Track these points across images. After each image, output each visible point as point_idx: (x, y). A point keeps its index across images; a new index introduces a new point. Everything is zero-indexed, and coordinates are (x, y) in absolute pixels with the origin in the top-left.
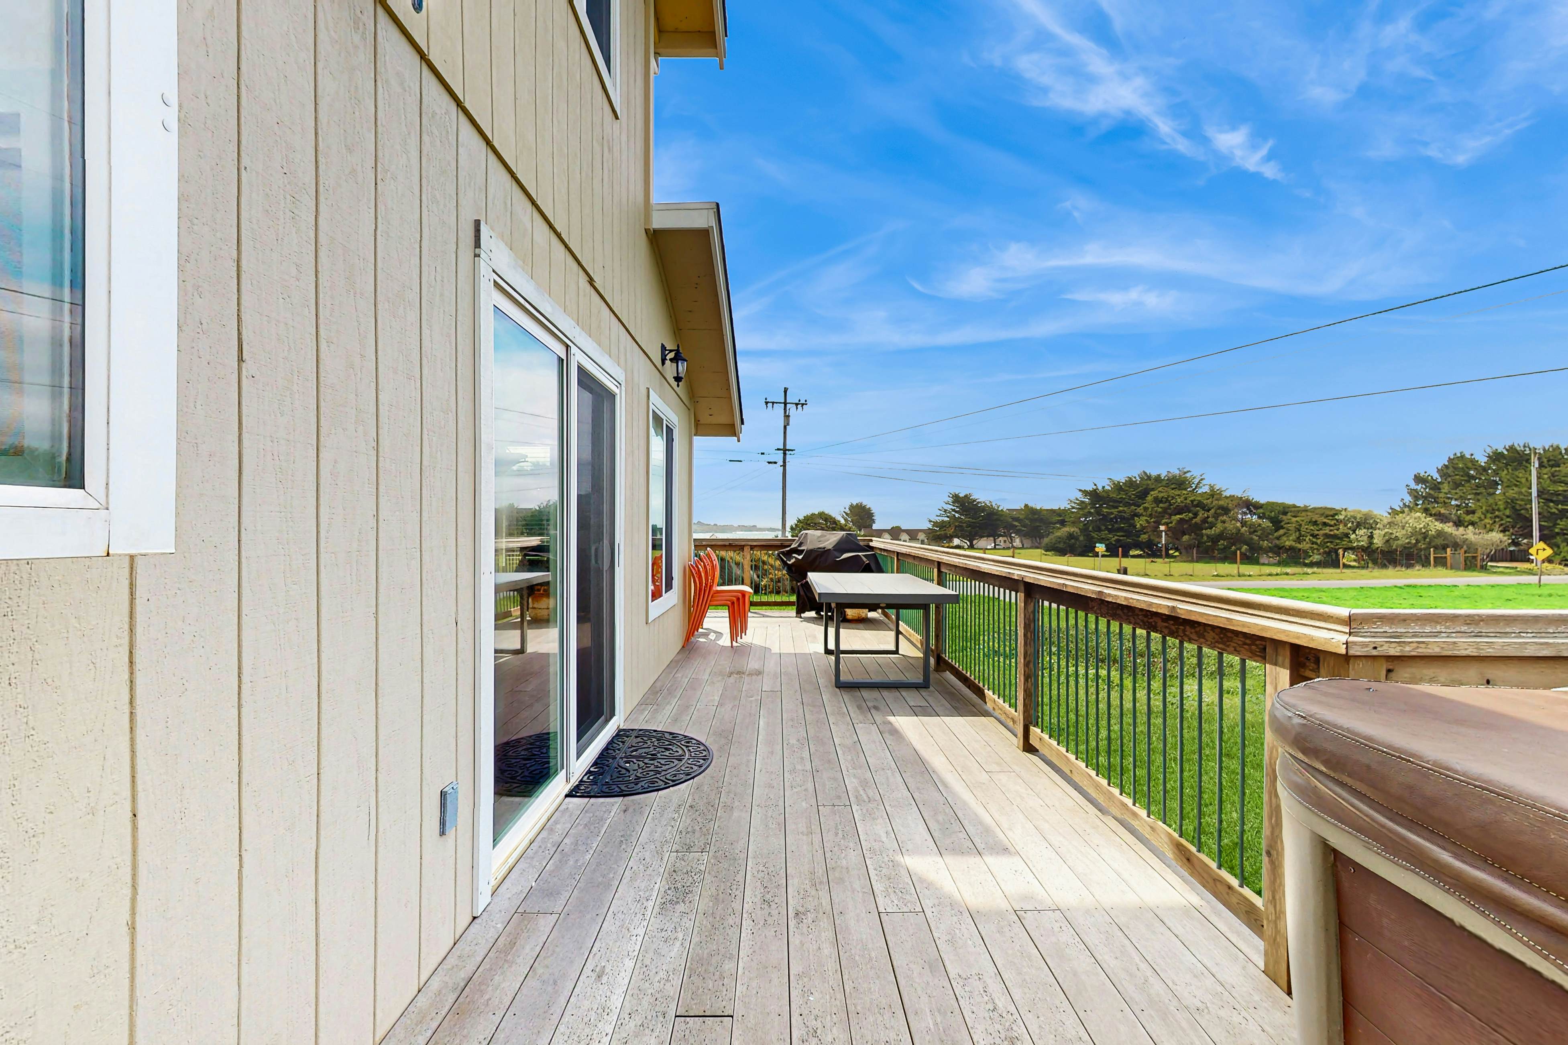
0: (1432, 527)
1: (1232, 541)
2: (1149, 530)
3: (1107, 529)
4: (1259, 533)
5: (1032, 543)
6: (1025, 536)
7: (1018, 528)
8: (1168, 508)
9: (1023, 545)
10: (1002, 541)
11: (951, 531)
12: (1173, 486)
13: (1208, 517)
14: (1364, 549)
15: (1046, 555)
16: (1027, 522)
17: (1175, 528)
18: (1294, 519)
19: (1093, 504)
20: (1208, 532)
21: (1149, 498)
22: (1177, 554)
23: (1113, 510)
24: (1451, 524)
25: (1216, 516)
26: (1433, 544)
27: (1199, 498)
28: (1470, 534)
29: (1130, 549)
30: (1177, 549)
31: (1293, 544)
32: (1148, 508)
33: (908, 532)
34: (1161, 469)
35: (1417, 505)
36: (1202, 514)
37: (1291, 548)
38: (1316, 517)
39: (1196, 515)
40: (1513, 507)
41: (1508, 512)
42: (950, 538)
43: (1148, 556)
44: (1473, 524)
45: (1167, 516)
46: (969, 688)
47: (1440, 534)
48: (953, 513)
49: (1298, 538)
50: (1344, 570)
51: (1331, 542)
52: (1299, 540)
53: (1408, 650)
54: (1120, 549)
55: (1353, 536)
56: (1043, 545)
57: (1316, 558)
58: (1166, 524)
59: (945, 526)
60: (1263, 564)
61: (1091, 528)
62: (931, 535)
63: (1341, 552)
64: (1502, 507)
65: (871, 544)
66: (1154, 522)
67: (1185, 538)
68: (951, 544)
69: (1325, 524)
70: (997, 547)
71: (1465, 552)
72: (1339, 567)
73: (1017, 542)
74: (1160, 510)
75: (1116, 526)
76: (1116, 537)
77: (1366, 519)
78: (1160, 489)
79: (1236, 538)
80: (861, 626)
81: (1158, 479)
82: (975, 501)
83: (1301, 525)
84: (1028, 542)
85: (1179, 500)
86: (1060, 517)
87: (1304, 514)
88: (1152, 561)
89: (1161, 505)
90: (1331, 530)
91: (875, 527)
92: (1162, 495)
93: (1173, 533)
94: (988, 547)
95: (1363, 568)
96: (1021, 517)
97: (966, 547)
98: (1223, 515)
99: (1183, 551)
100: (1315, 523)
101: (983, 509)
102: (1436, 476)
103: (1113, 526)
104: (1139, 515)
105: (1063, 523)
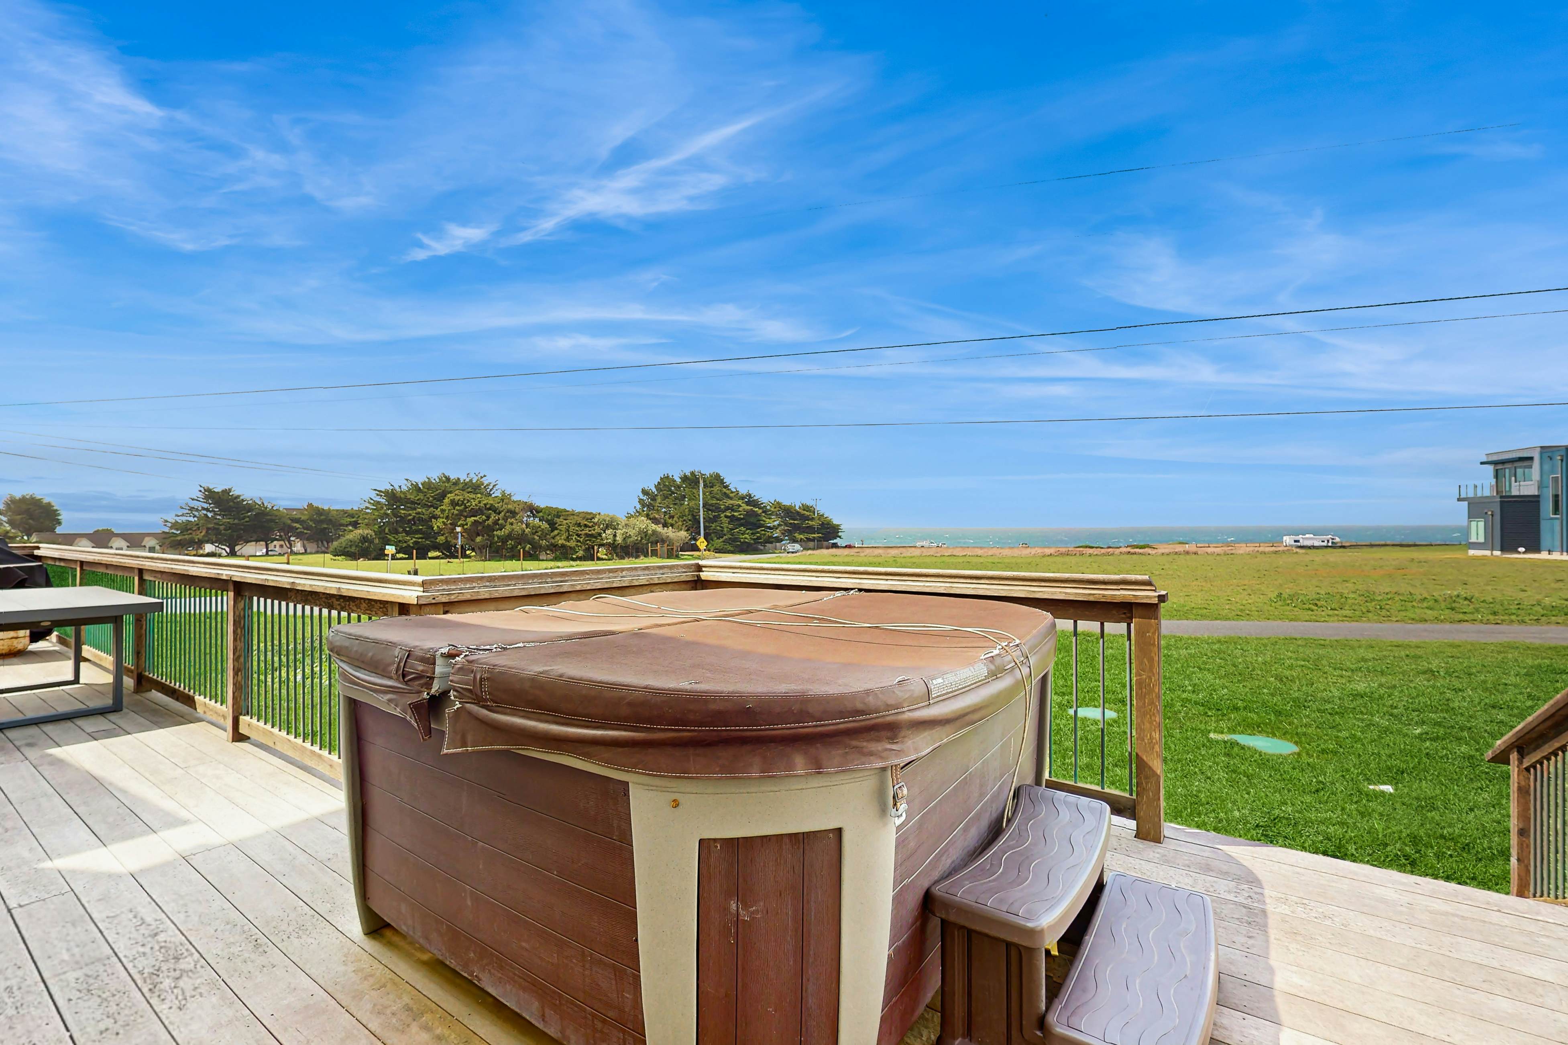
0: (650, 528)
1: (518, 541)
2: (446, 531)
3: (405, 531)
4: (539, 534)
5: (318, 547)
6: (308, 539)
7: (299, 530)
8: (464, 510)
9: (306, 550)
10: (278, 547)
11: (201, 535)
12: (469, 490)
13: (499, 519)
14: (609, 544)
15: (335, 560)
16: (311, 523)
17: (470, 529)
18: (565, 522)
19: (390, 506)
20: (498, 533)
21: (446, 501)
22: (473, 554)
23: (410, 512)
24: (661, 525)
25: (505, 519)
26: (651, 540)
27: (492, 502)
28: (669, 532)
29: (429, 551)
30: (473, 550)
31: (564, 542)
32: (445, 510)
33: (124, 536)
34: (459, 473)
35: (644, 511)
36: (494, 517)
37: (563, 546)
38: (579, 520)
39: (488, 517)
40: (693, 515)
41: (690, 517)
42: (200, 544)
43: (447, 557)
44: (672, 525)
45: (463, 518)
46: (177, 699)
47: (654, 532)
48: (205, 512)
49: (568, 537)
50: (598, 562)
51: (590, 540)
52: (568, 539)
53: (453, 598)
54: (415, 551)
55: (604, 535)
56: (331, 549)
57: (581, 553)
58: (462, 526)
59: (190, 529)
60: (543, 560)
61: (387, 530)
62: (167, 541)
63: (596, 548)
64: (687, 513)
65: (36, 552)
66: (451, 524)
67: (479, 539)
68: (201, 552)
69: (586, 526)
70: (270, 553)
71: (668, 545)
72: (594, 560)
73: (298, 547)
74: (456, 512)
75: (414, 528)
76: (414, 539)
77: (612, 522)
78: (457, 492)
79: (521, 539)
80: (15, 660)
81: (457, 482)
82: (238, 497)
83: (569, 527)
84: (311, 547)
85: (474, 504)
86: (354, 519)
87: (572, 517)
88: (449, 562)
89: (457, 508)
90: (590, 531)
91: (59, 530)
92: (458, 497)
93: (468, 535)
94: (258, 554)
95: (609, 560)
96: (303, 518)
97: (224, 554)
98: (511, 518)
99: (478, 551)
100: (579, 525)
101: (249, 508)
102: (654, 490)
103: (411, 528)
104: (436, 517)
105: (355, 525)
